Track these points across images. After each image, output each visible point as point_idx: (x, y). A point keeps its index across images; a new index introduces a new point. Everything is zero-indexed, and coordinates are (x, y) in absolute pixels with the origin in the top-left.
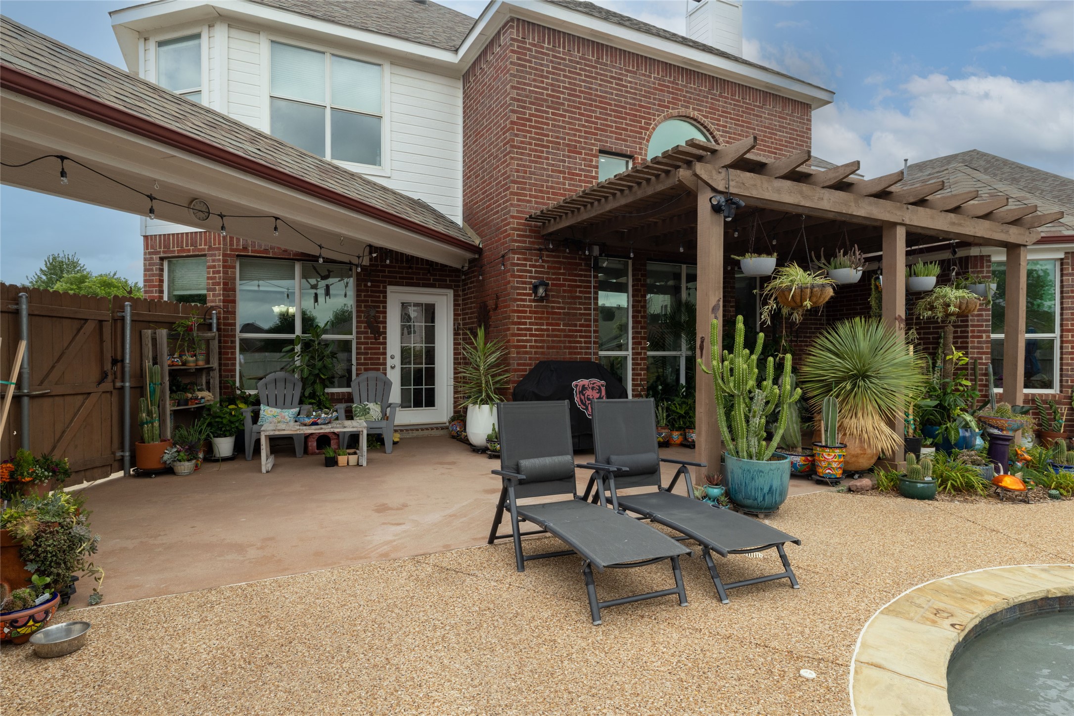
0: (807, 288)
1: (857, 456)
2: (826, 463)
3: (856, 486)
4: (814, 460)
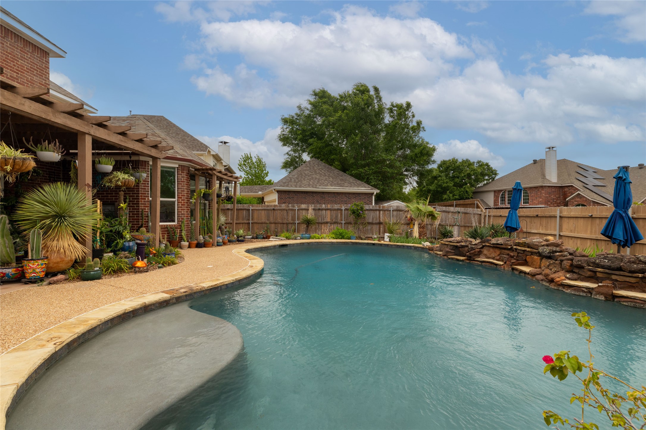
0: (11, 159)
1: (58, 263)
2: (32, 270)
3: (54, 280)
4: (23, 270)
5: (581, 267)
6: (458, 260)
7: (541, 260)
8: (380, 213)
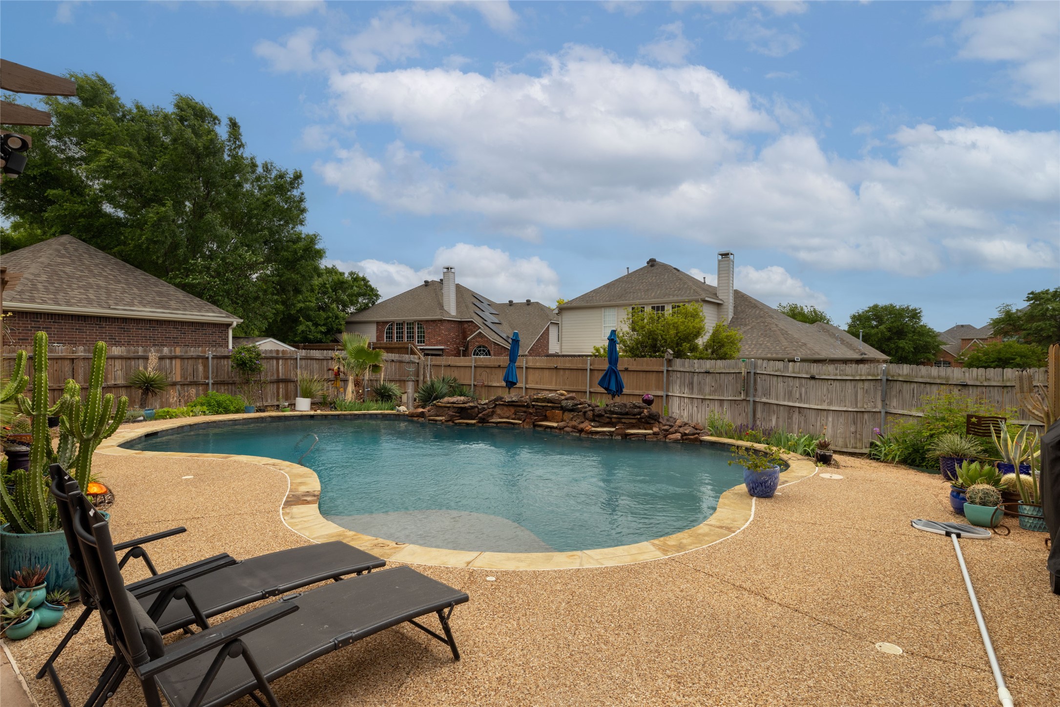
5: (600, 416)
6: (467, 424)
7: (563, 413)
8: (278, 363)
